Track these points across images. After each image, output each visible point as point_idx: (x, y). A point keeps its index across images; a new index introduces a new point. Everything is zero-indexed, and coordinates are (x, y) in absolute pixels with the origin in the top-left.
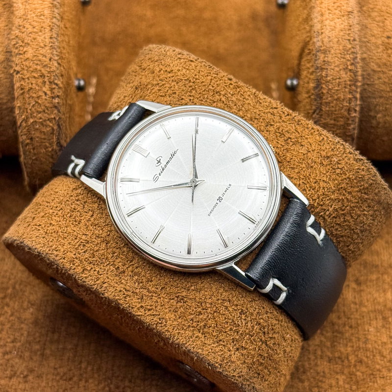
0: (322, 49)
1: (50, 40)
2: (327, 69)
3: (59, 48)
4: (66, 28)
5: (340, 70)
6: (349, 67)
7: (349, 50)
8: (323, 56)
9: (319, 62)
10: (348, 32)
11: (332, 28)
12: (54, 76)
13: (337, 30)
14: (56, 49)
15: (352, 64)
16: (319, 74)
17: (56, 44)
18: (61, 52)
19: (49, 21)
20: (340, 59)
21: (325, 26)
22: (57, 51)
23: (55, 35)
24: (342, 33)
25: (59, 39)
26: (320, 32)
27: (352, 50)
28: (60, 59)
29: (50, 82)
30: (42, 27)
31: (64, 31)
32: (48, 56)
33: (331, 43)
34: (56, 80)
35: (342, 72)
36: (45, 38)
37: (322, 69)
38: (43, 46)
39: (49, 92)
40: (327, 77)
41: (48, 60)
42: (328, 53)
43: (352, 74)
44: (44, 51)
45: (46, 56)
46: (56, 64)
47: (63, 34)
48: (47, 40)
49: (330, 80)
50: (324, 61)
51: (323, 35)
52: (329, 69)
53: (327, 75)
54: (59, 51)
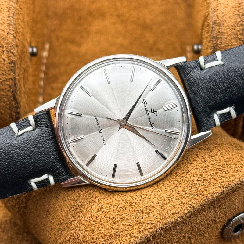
0: (217, 22)
1: (7, 18)
2: (221, 38)
3: (15, 25)
4: (21, 8)
5: (232, 39)
6: (239, 37)
7: (239, 23)
8: (218, 27)
9: (215, 33)
10: (238, 9)
11: (226, 5)
12: (11, 46)
13: (229, 7)
14: (12, 26)
15: (241, 34)
16: (214, 42)
17: (13, 21)
18: (16, 28)
19: (7, 3)
20: (232, 30)
21: (220, 4)
22: (13, 27)
23: (12, 15)
24: (233, 10)
25: (15, 17)
26: (216, 9)
27: (241, 23)
28: (15, 33)
29: (8, 51)
30: (2, 9)
31: (19, 11)
32: (6, 31)
33: (224, 17)
34: (12, 49)
35: (233, 40)
36: (4, 17)
37: (217, 38)
38: (2, 23)
39: (6, 59)
40: (221, 44)
41: (6, 34)
42: (222, 25)
43: (241, 42)
44: (3, 27)
45: (4, 31)
46: (12, 37)
47: (18, 14)
48: (5, 19)
49: (223, 47)
50: (219, 32)
51: (219, 11)
52: (223, 38)
53: (221, 43)
54: (15, 27)
